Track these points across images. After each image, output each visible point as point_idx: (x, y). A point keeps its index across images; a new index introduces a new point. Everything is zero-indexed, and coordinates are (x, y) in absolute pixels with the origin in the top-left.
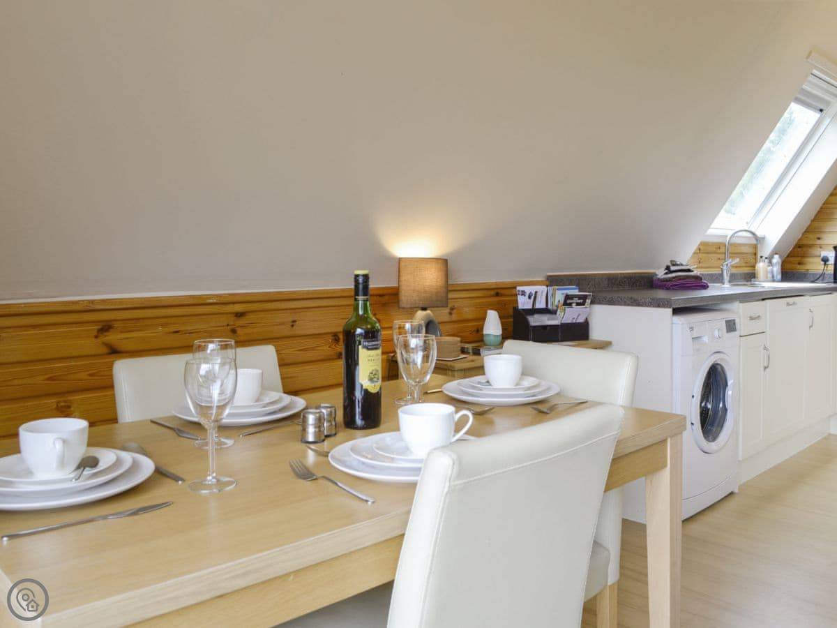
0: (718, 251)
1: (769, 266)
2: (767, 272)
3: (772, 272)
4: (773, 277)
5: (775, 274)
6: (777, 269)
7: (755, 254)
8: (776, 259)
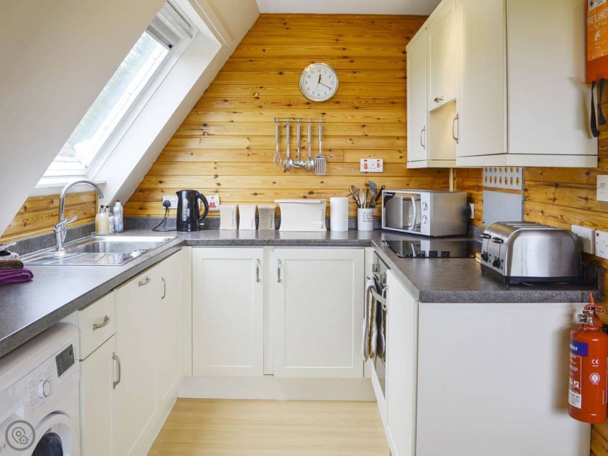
0: (51, 206)
1: (110, 216)
2: (108, 223)
3: (114, 222)
4: (114, 228)
5: (117, 224)
6: (118, 218)
7: (95, 202)
8: (118, 207)
